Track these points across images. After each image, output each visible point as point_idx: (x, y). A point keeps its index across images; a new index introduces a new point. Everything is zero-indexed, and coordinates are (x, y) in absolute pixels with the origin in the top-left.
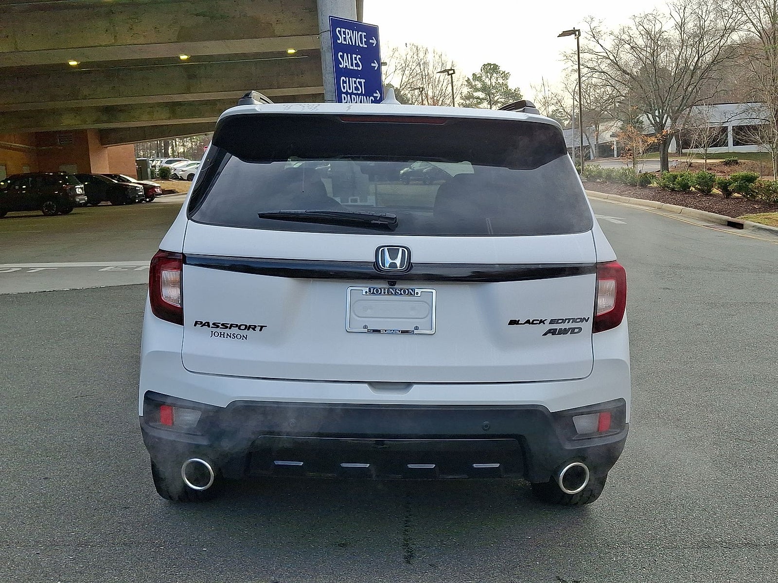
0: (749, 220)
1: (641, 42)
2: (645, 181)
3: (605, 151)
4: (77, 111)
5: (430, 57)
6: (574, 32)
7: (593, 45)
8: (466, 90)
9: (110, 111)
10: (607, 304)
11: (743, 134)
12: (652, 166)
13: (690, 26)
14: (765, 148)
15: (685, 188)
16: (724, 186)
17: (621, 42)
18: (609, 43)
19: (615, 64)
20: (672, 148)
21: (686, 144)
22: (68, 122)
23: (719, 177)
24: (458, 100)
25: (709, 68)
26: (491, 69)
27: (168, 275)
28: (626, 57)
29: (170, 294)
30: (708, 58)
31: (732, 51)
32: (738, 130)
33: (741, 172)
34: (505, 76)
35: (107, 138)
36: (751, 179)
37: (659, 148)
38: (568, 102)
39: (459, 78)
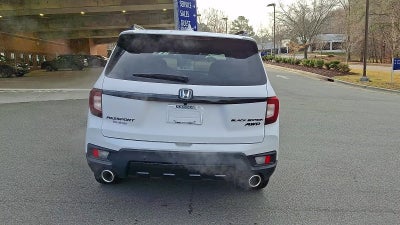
0: (336, 79)
1: (299, 9)
2: (298, 63)
3: (284, 51)
4: (85, 31)
5: (219, 13)
6: (274, 5)
7: (280, 10)
8: (232, 26)
9: (96, 32)
10: (271, 113)
11: (336, 45)
12: (300, 57)
13: (317, 3)
14: (344, 51)
15: (313, 65)
16: (327, 65)
17: (291, 9)
18: (287, 9)
19: (289, 17)
20: (309, 50)
21: (314, 49)
22: (82, 35)
23: (326, 62)
24: (229, 30)
25: (324, 20)
26: (242, 18)
27: (96, 98)
28: (293, 15)
29: (97, 105)
30: (324, 16)
31: (333, 14)
32: (334, 44)
33: (334, 60)
34: (247, 21)
35: (97, 42)
36: (338, 63)
37: (304, 50)
38: (270, 32)
39: (229, 22)
